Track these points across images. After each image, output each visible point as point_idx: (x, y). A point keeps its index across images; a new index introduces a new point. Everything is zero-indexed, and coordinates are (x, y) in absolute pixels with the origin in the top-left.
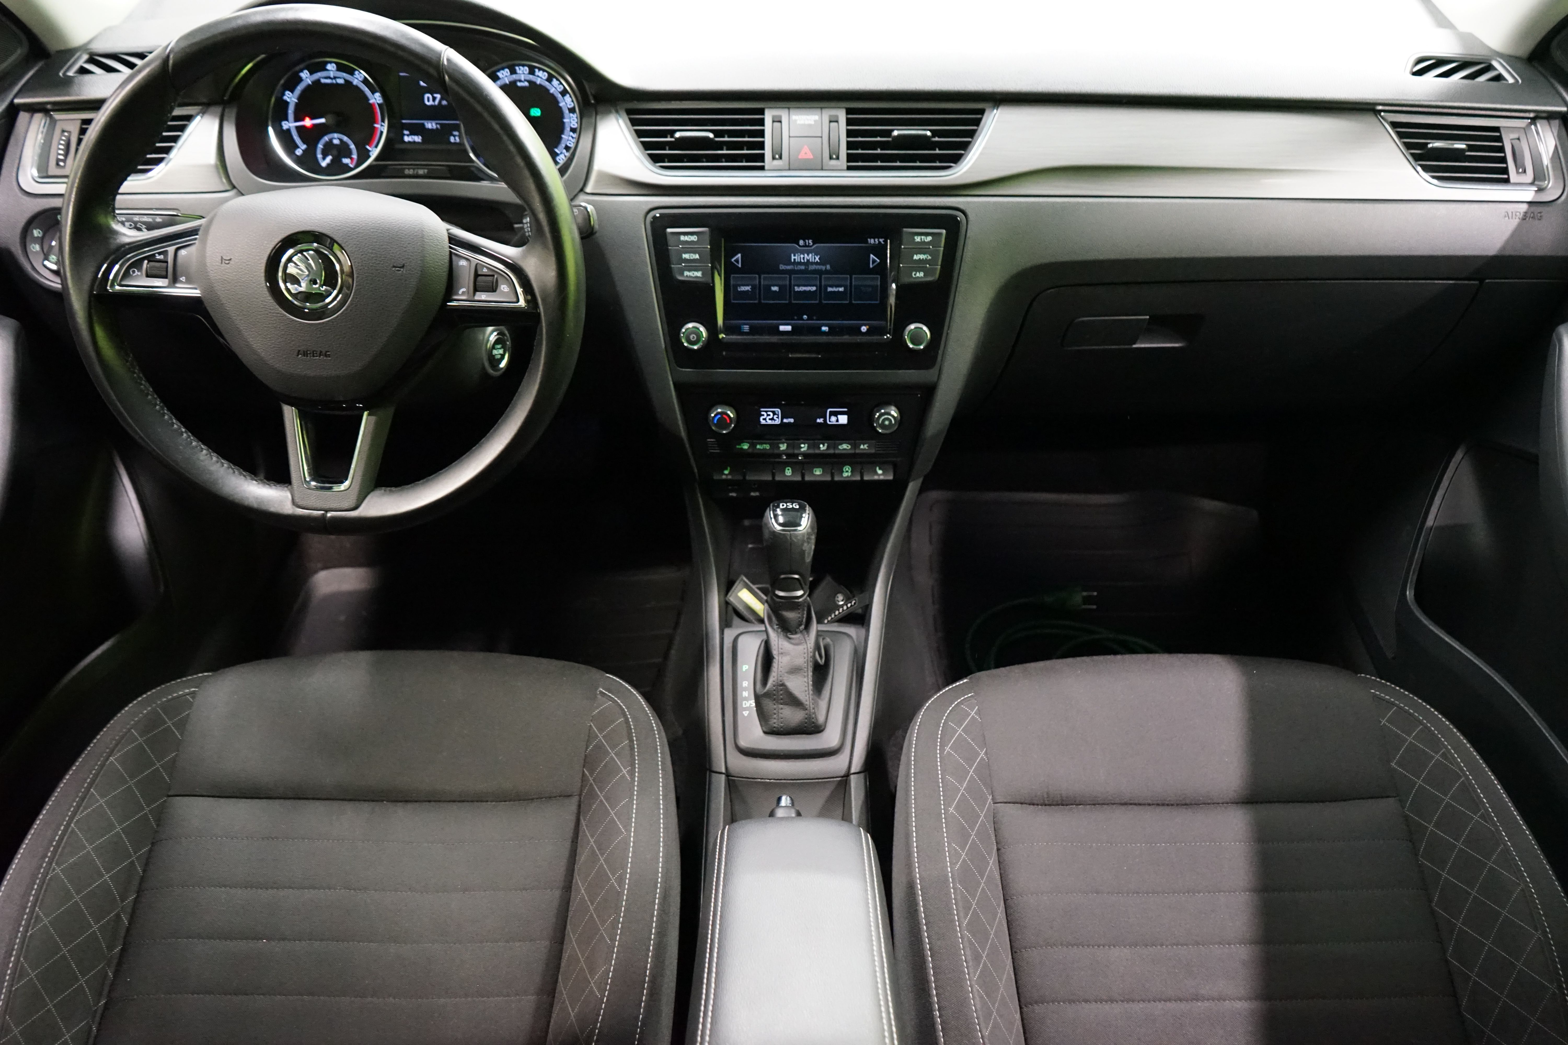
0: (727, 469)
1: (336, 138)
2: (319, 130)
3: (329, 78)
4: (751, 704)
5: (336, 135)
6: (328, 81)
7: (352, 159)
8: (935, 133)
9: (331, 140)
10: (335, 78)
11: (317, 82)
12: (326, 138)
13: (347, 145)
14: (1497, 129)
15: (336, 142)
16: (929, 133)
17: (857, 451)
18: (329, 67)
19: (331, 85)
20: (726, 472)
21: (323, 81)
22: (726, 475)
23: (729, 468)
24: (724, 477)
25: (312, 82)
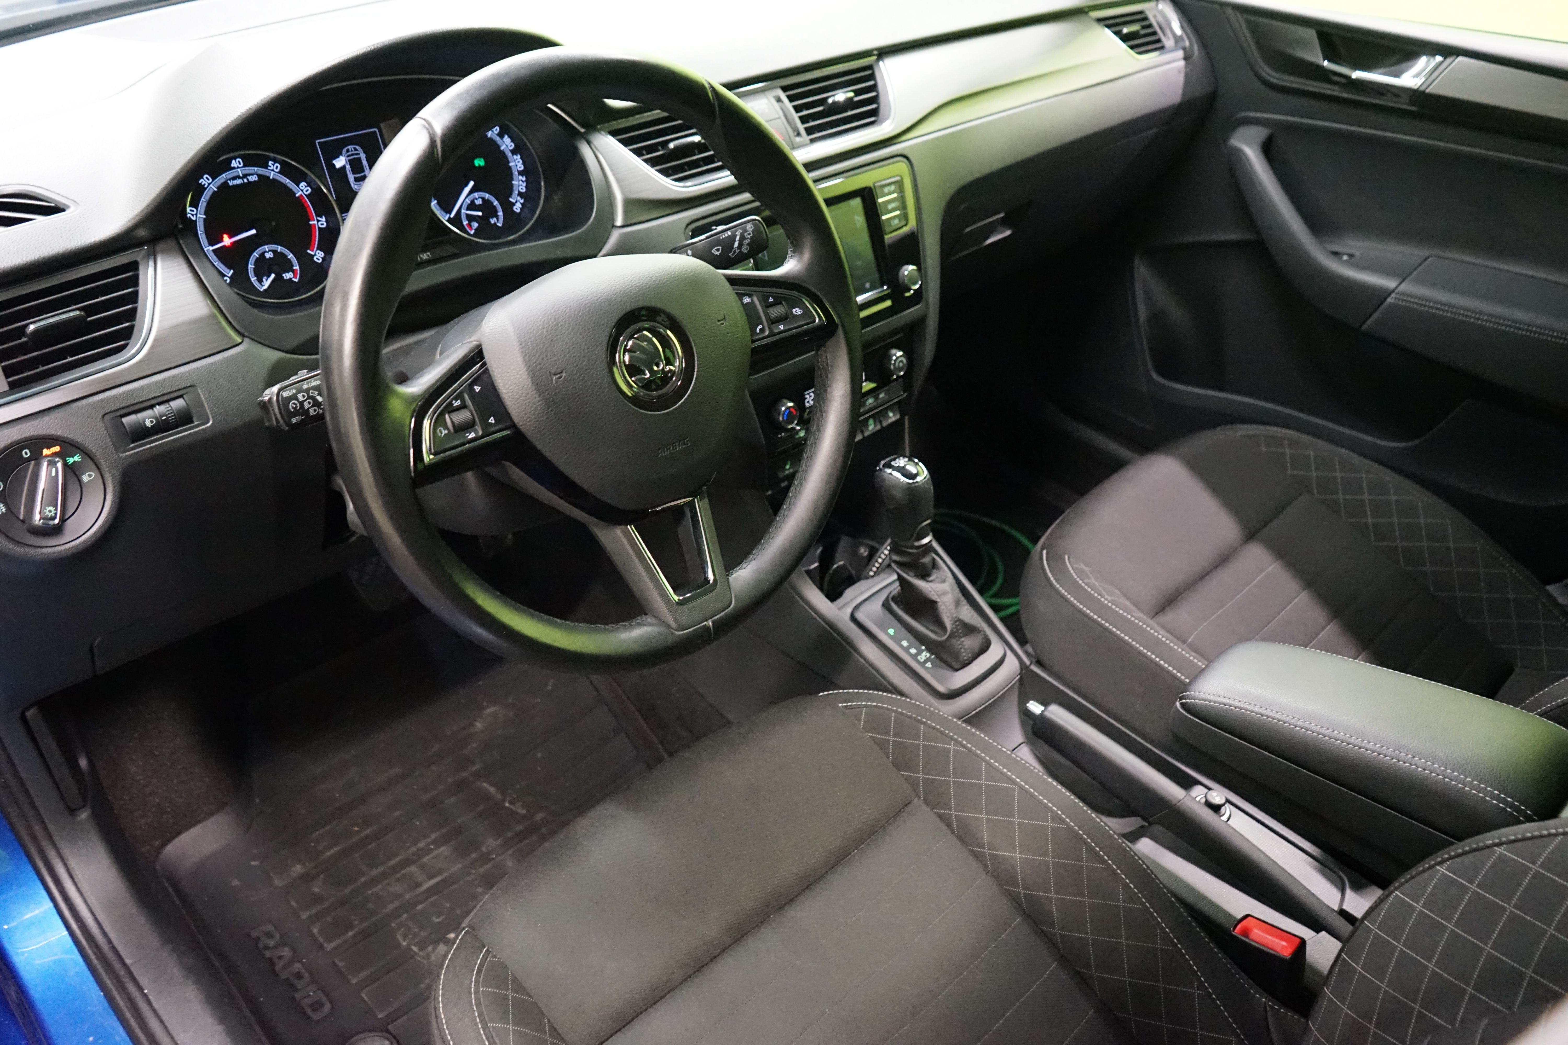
0: (786, 464)
1: (268, 251)
2: (245, 248)
3: (238, 177)
4: (926, 656)
5: (266, 247)
6: (239, 181)
7: (294, 272)
8: (858, 92)
9: (262, 255)
10: (245, 176)
11: (224, 185)
12: (256, 255)
13: (283, 256)
14: (1141, 12)
15: (269, 255)
16: (852, 94)
17: (879, 401)
18: (234, 164)
19: (243, 184)
20: (788, 467)
21: (231, 183)
22: (788, 469)
23: (789, 462)
24: (787, 472)
25: (218, 188)
